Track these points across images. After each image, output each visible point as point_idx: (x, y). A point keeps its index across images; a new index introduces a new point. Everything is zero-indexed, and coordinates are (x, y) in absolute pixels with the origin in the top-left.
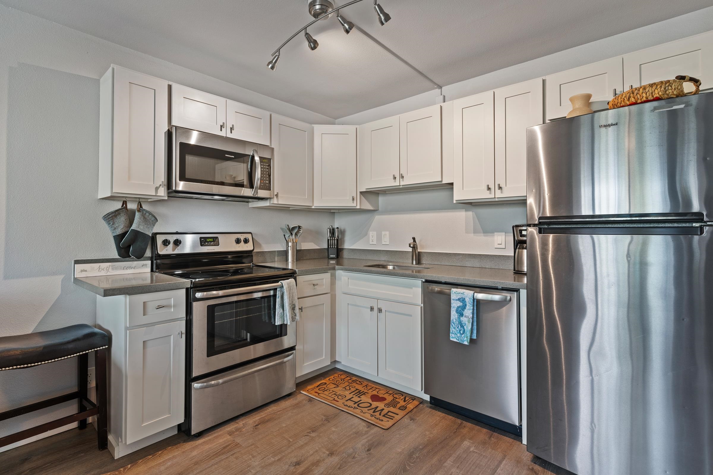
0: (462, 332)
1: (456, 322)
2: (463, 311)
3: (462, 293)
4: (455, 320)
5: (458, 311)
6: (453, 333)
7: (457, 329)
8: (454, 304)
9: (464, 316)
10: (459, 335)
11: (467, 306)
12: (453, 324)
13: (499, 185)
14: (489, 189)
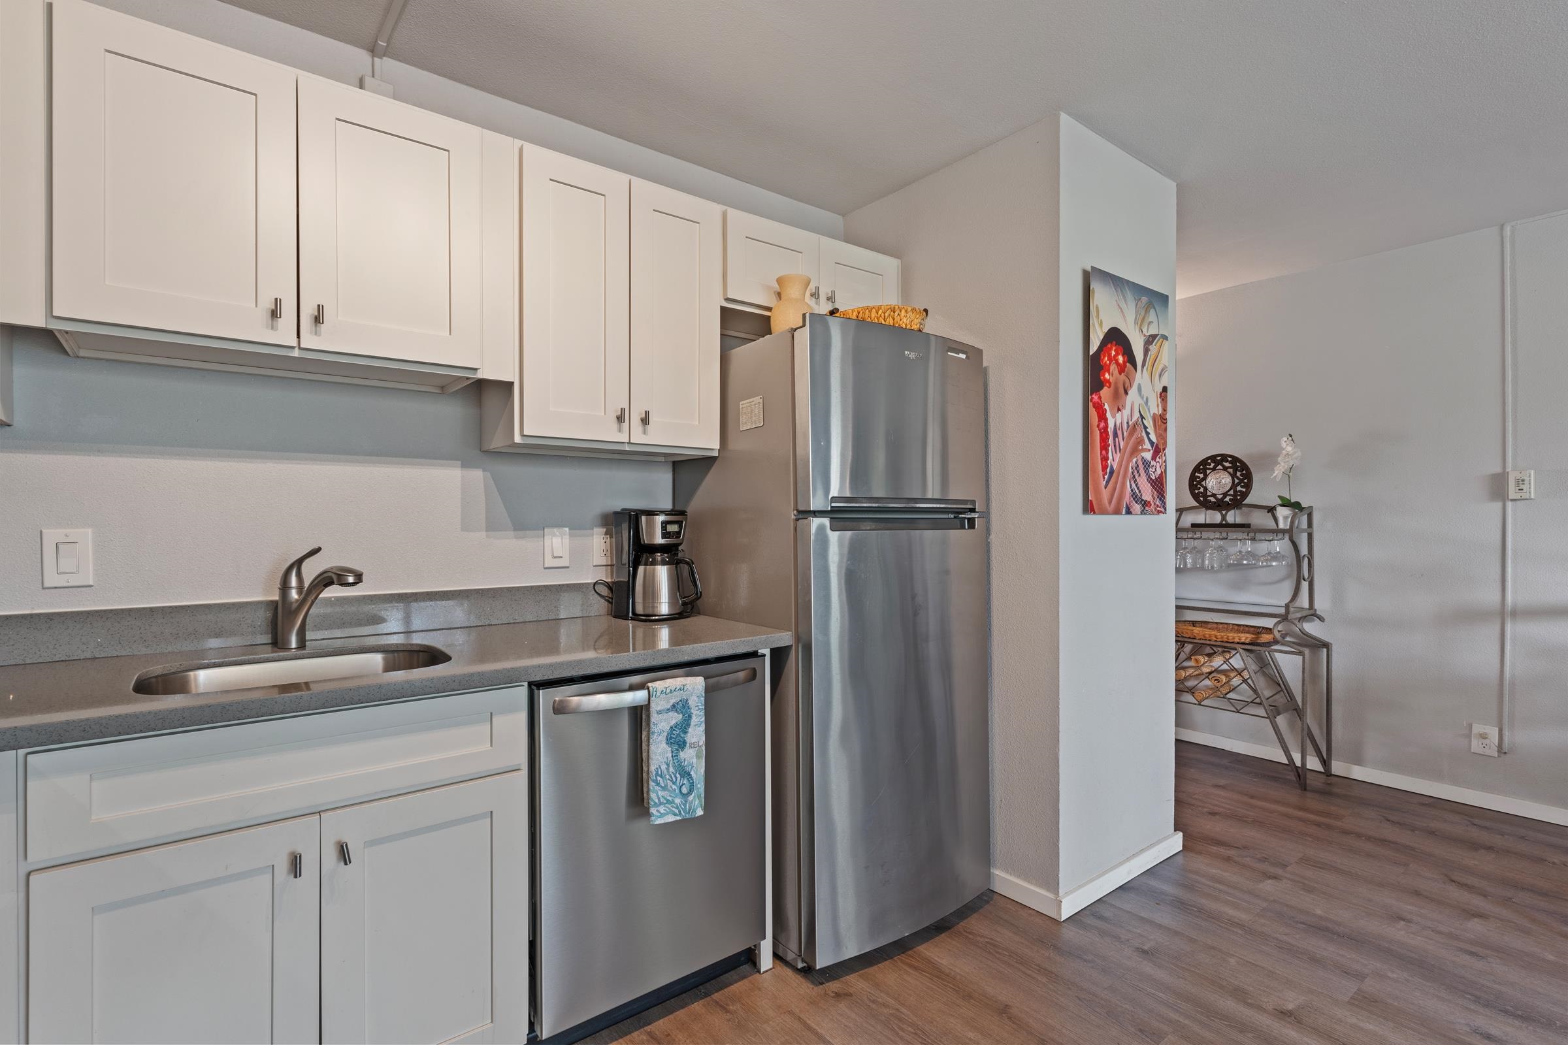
0: (685, 790)
1: (668, 769)
2: (686, 733)
3: (680, 689)
4: (664, 767)
5: (671, 738)
6: (661, 804)
7: (674, 787)
8: (663, 724)
9: (688, 745)
10: (678, 801)
11: (694, 717)
12: (659, 778)
13: (647, 413)
14: (620, 419)
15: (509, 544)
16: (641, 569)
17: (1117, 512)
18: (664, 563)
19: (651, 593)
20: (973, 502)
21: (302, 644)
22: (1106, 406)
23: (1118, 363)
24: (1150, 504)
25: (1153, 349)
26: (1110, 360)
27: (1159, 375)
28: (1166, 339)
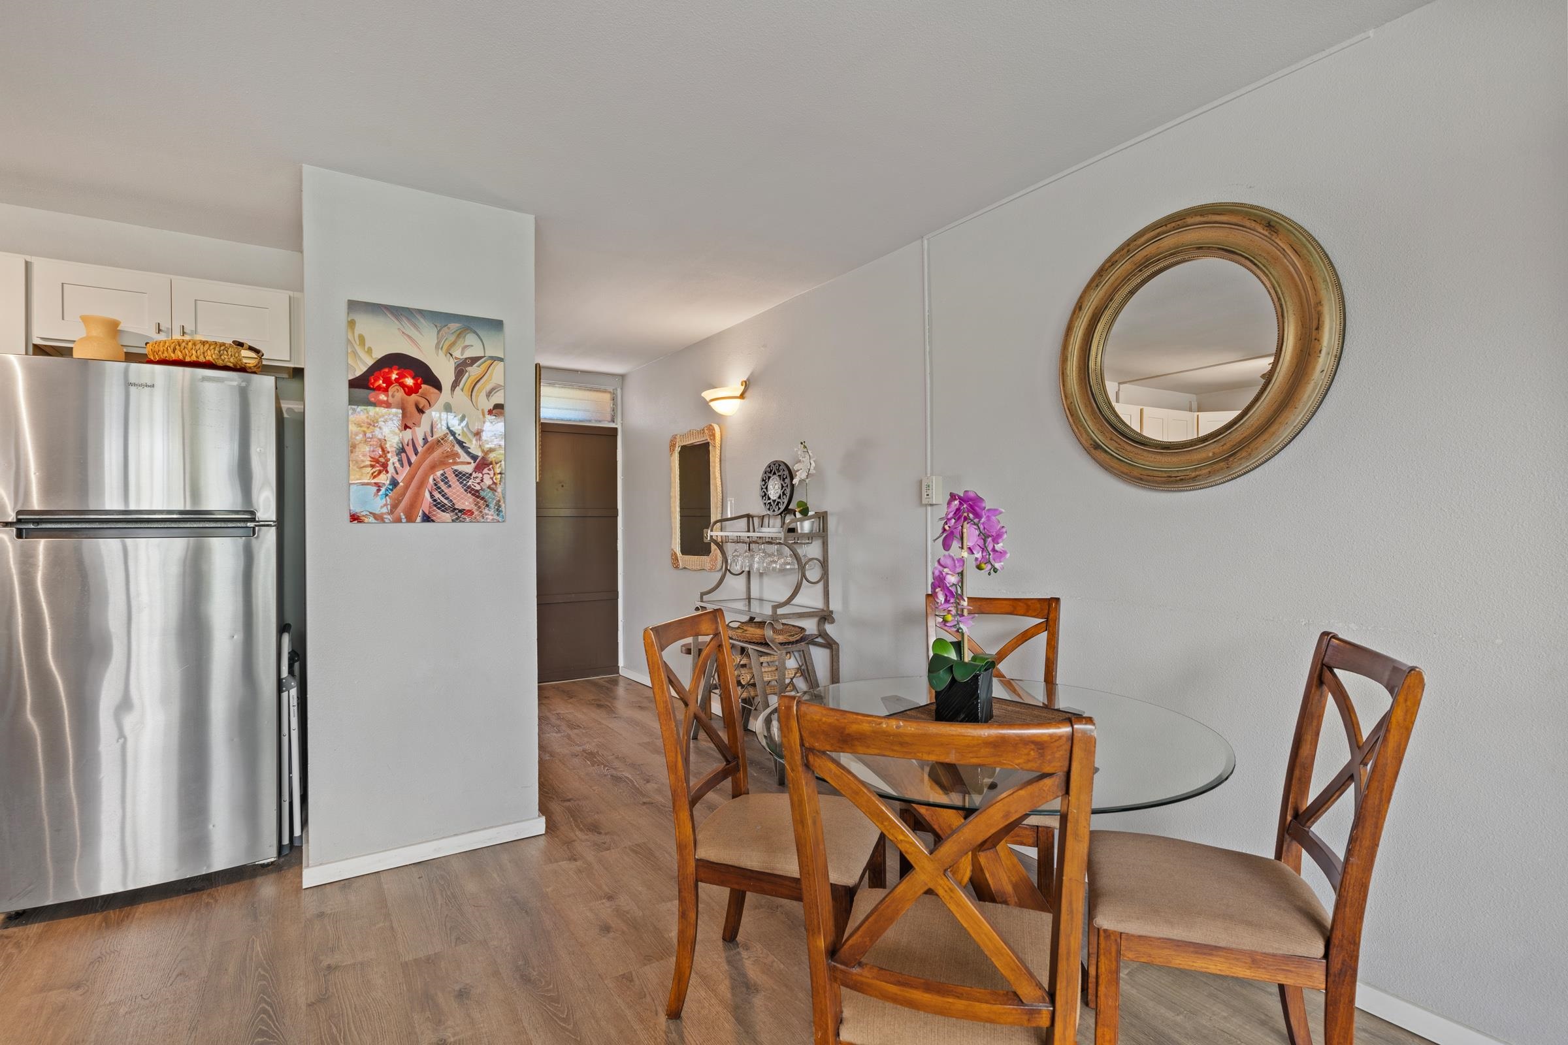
17: (406, 520)
23: (403, 385)
24: (470, 513)
25: (473, 371)
26: (389, 382)
27: (489, 395)
28: (501, 360)
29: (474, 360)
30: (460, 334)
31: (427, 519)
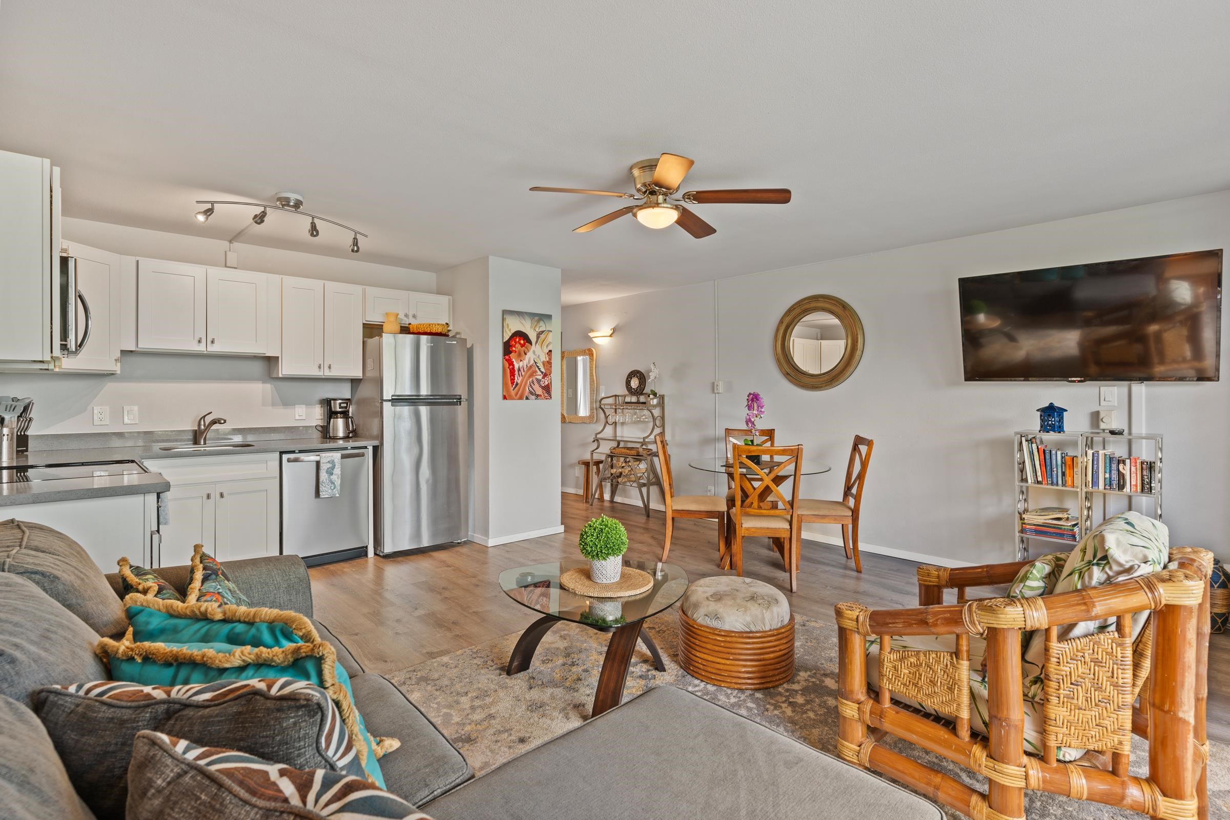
1: (328, 481)
2: (334, 470)
3: (331, 456)
4: (326, 481)
5: (329, 472)
6: (324, 491)
8: (326, 467)
9: (335, 474)
10: (331, 491)
11: (336, 465)
12: (325, 484)
13: (330, 365)
14: (320, 367)
15: (281, 411)
16: (332, 420)
17: (521, 398)
18: (341, 418)
19: (335, 429)
20: (461, 396)
21: (205, 443)
22: (513, 360)
23: (520, 344)
24: (541, 396)
25: (542, 336)
26: (516, 343)
27: (547, 346)
28: (551, 331)
29: (543, 332)
30: (539, 321)
31: (527, 398)
